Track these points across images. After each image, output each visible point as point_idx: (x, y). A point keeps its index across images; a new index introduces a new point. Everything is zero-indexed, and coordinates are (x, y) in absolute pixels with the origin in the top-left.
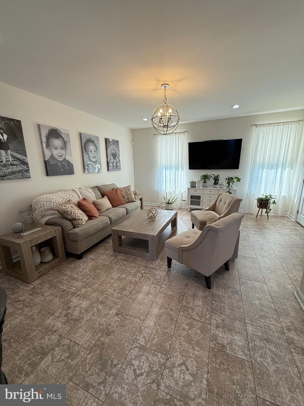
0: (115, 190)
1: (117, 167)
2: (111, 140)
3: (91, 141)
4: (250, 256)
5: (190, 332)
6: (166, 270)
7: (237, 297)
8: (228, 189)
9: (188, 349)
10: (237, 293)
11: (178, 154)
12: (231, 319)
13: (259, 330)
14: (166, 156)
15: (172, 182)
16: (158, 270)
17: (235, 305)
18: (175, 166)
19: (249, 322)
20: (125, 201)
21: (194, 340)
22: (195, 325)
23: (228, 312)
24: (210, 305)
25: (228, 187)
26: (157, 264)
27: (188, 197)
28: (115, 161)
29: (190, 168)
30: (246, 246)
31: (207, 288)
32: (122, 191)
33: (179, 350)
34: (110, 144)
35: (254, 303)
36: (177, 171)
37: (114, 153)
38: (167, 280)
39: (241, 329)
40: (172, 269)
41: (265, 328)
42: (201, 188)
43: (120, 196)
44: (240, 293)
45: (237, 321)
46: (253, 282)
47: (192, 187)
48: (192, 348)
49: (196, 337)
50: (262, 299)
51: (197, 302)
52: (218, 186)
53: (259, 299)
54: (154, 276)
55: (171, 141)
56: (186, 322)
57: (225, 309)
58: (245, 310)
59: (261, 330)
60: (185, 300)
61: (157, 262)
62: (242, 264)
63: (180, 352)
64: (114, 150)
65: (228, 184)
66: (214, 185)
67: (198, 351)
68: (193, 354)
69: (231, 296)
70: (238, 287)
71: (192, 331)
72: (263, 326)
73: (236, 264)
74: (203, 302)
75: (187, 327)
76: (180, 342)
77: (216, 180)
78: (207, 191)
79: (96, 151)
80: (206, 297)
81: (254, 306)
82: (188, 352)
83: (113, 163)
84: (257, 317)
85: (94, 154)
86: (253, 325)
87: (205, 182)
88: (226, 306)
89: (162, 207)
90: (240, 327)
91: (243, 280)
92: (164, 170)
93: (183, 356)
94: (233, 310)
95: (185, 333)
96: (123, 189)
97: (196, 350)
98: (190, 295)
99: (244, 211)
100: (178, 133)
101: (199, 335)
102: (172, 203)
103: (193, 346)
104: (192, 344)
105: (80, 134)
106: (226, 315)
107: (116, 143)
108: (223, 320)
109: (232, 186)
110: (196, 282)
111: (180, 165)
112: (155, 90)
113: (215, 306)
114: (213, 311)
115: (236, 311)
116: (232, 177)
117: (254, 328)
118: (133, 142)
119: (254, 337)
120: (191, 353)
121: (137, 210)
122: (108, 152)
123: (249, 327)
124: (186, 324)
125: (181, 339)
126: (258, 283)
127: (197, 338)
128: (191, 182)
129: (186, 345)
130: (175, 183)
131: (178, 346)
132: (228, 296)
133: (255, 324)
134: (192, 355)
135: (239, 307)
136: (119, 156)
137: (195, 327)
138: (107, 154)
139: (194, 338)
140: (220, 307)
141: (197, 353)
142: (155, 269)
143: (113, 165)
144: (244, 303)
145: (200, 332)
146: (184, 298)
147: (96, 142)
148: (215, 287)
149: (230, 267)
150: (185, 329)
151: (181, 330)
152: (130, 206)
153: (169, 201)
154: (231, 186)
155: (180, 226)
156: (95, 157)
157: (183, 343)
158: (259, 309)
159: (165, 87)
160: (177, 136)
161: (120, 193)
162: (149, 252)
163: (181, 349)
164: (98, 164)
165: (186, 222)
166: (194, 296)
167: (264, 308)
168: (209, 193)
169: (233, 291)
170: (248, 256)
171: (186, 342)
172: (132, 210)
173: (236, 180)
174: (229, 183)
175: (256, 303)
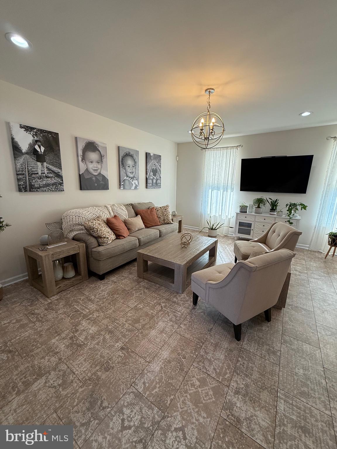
0: (151, 210)
1: (157, 185)
2: (152, 155)
3: (130, 156)
4: (305, 307)
5: (200, 390)
6: (190, 308)
7: (273, 359)
8: (289, 218)
9: (192, 411)
10: (274, 353)
11: (228, 173)
12: (258, 387)
13: (294, 412)
14: (214, 174)
15: (218, 204)
16: (181, 306)
17: (268, 369)
18: (224, 186)
19: (283, 397)
20: (160, 222)
21: (202, 403)
22: (209, 384)
23: (256, 375)
24: (234, 361)
25: (288, 216)
26: (181, 299)
27: (236, 223)
28: (155, 178)
29: (242, 189)
30: (302, 293)
31: (236, 338)
32: (158, 211)
33: (181, 410)
34: (151, 158)
35: (295, 372)
36: (225, 192)
37: (155, 169)
38: (188, 320)
39: (269, 404)
40: (198, 307)
41: (305, 411)
42: (253, 214)
43: (156, 217)
44: (278, 354)
45: (266, 391)
46: (301, 342)
47: (241, 212)
48: (197, 412)
49: (205, 399)
50: (308, 369)
51: (218, 355)
52: (275, 213)
53: (305, 369)
54: (175, 312)
55: (221, 157)
56: (198, 377)
57: (253, 371)
58: (281, 379)
59: (298, 413)
60: (204, 348)
61: (183, 296)
62: (290, 316)
63: (181, 413)
64: (154, 166)
65: (289, 212)
66: (270, 211)
67: (204, 418)
68: (197, 420)
69: (265, 356)
70: (277, 346)
71: (203, 389)
72: (303, 407)
73: (282, 315)
74: (226, 356)
75: (198, 383)
76: (185, 400)
77: (274, 206)
78: (259, 218)
79: (134, 166)
80: (231, 350)
81: (295, 377)
82: (191, 415)
83: (152, 180)
84: (295, 393)
85: (132, 169)
86: (287, 402)
87: (259, 207)
88: (255, 368)
89: (204, 232)
90: (267, 401)
91: (287, 338)
92: (210, 190)
93: (183, 419)
94: (263, 375)
95: (192, 390)
96: (160, 209)
97: (201, 416)
98: (212, 343)
99: (309, 247)
100: (230, 148)
101: (210, 396)
102: (216, 229)
103: (199, 409)
104: (198, 406)
105: (119, 147)
106: (253, 379)
107: (158, 158)
108: (247, 386)
109: (294, 215)
110: (224, 329)
111: (229, 184)
112: (198, 96)
113: (241, 364)
114: (236, 371)
115: (268, 377)
116: (296, 203)
117: (288, 407)
118: (178, 157)
119: (286, 420)
120: (194, 418)
121: (173, 233)
122: (148, 168)
123: (281, 403)
124: (197, 379)
125: (186, 396)
126: (308, 346)
127: (207, 400)
128: (240, 206)
129: (191, 405)
130: (222, 206)
131: (180, 404)
132: (261, 354)
133: (291, 402)
134: (194, 421)
135: (272, 373)
136: (160, 172)
137: (208, 386)
138: (146, 169)
139: (204, 399)
140: (247, 368)
141: (201, 420)
142: (178, 304)
143: (153, 182)
144: (281, 370)
145: (212, 394)
146: (204, 346)
147: (135, 156)
148: (246, 340)
149: (273, 317)
150: (194, 385)
151: (190, 385)
152: (164, 228)
153: (213, 226)
154: (292, 214)
155: (220, 257)
156: (133, 172)
157: (188, 403)
158: (301, 381)
159: (209, 92)
160: (229, 151)
161: (155, 213)
162: (175, 283)
163: (183, 410)
164: (136, 180)
165: (229, 253)
166: (216, 346)
167: (309, 383)
168: (263, 221)
169: (270, 349)
170: (302, 306)
171: (192, 402)
172: (167, 234)
173: (301, 207)
174: (290, 210)
175: (300, 372)
